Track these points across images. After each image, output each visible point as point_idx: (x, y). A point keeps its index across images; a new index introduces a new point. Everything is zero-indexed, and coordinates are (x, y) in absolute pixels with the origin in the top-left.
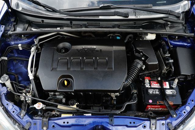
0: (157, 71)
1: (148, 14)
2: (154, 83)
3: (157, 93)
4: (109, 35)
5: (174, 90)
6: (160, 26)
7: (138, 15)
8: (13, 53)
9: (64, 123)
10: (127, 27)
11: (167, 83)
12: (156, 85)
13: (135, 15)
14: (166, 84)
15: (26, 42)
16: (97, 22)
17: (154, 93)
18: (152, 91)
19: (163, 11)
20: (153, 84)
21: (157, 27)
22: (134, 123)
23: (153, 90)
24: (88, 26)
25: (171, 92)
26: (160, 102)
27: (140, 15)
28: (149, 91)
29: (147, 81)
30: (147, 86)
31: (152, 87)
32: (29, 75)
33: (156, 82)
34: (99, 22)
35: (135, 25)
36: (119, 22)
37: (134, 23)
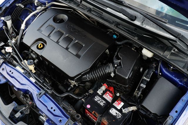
0: (125, 88)
1: (156, 28)
2: (109, 95)
3: (102, 104)
4: (109, 30)
5: (120, 114)
6: (161, 47)
7: (145, 24)
8: (32, 6)
9: (10, 71)
10: (126, 29)
11: (122, 104)
12: (108, 97)
13: (142, 23)
14: (119, 104)
15: (42, 2)
16: (101, 11)
17: (99, 102)
18: (98, 99)
19: (173, 33)
20: (107, 94)
21: (158, 45)
22: (54, 110)
23: (100, 99)
24: (92, 11)
25: (116, 113)
26: (96, 114)
27: (147, 24)
28: (96, 97)
29: (103, 88)
30: (98, 92)
31: (104, 96)
32: (22, 25)
33: (111, 95)
34: (102, 12)
35: (135, 31)
36: (120, 21)
37: (135, 29)
